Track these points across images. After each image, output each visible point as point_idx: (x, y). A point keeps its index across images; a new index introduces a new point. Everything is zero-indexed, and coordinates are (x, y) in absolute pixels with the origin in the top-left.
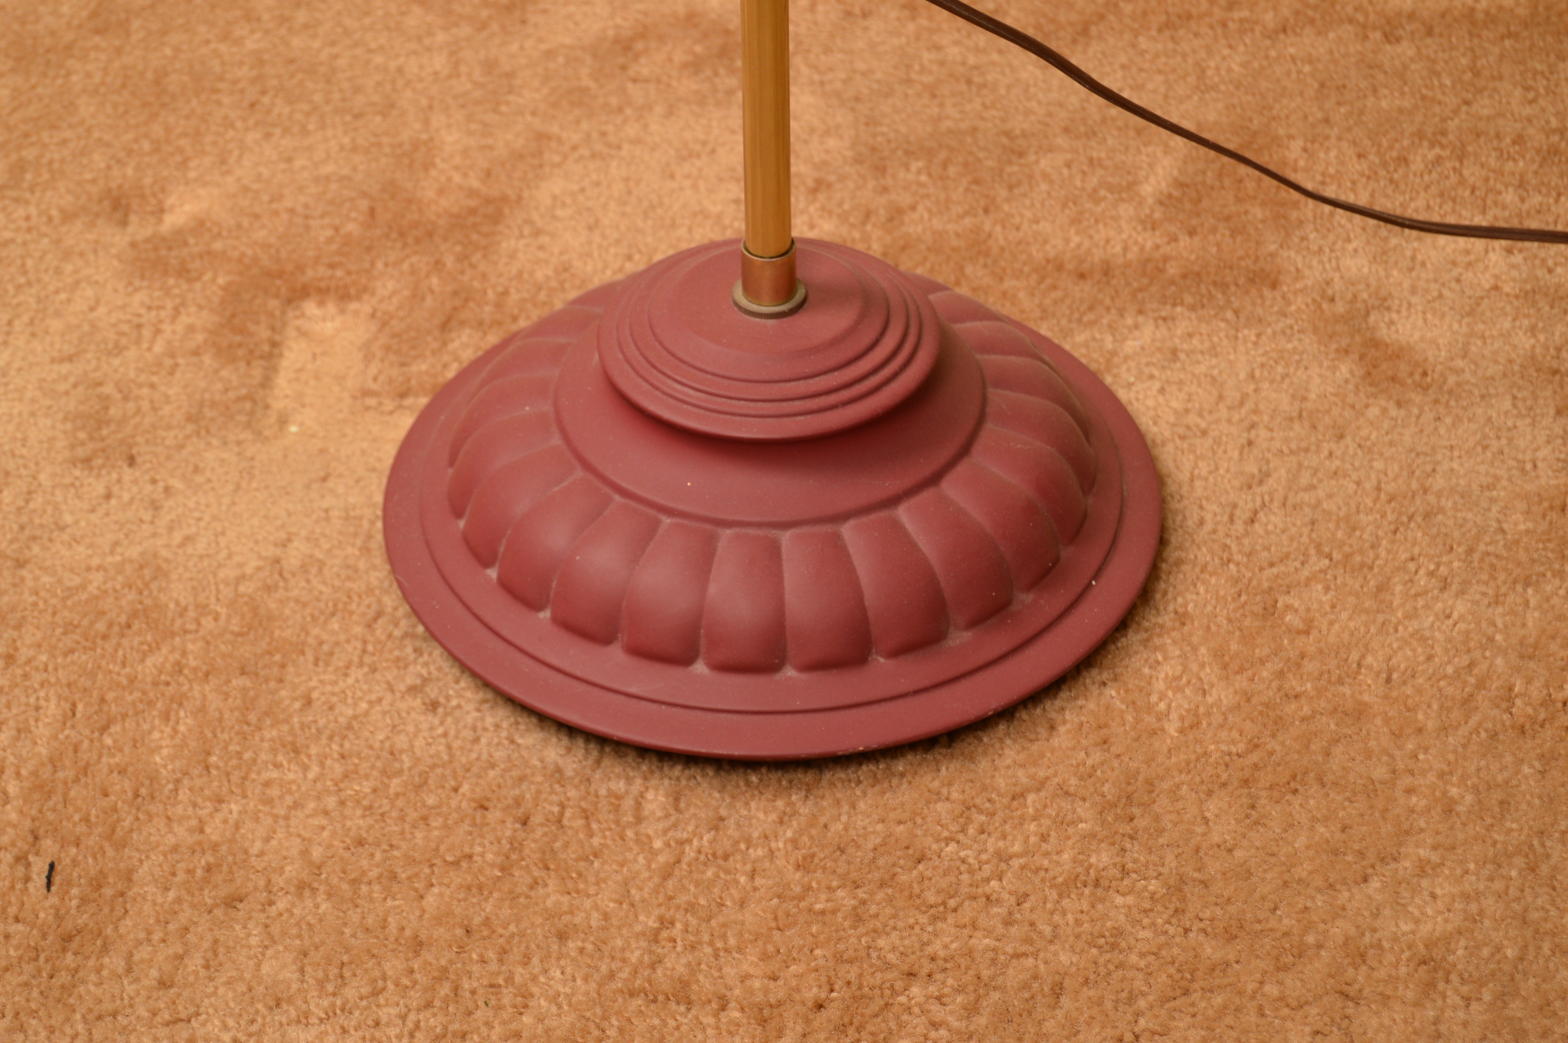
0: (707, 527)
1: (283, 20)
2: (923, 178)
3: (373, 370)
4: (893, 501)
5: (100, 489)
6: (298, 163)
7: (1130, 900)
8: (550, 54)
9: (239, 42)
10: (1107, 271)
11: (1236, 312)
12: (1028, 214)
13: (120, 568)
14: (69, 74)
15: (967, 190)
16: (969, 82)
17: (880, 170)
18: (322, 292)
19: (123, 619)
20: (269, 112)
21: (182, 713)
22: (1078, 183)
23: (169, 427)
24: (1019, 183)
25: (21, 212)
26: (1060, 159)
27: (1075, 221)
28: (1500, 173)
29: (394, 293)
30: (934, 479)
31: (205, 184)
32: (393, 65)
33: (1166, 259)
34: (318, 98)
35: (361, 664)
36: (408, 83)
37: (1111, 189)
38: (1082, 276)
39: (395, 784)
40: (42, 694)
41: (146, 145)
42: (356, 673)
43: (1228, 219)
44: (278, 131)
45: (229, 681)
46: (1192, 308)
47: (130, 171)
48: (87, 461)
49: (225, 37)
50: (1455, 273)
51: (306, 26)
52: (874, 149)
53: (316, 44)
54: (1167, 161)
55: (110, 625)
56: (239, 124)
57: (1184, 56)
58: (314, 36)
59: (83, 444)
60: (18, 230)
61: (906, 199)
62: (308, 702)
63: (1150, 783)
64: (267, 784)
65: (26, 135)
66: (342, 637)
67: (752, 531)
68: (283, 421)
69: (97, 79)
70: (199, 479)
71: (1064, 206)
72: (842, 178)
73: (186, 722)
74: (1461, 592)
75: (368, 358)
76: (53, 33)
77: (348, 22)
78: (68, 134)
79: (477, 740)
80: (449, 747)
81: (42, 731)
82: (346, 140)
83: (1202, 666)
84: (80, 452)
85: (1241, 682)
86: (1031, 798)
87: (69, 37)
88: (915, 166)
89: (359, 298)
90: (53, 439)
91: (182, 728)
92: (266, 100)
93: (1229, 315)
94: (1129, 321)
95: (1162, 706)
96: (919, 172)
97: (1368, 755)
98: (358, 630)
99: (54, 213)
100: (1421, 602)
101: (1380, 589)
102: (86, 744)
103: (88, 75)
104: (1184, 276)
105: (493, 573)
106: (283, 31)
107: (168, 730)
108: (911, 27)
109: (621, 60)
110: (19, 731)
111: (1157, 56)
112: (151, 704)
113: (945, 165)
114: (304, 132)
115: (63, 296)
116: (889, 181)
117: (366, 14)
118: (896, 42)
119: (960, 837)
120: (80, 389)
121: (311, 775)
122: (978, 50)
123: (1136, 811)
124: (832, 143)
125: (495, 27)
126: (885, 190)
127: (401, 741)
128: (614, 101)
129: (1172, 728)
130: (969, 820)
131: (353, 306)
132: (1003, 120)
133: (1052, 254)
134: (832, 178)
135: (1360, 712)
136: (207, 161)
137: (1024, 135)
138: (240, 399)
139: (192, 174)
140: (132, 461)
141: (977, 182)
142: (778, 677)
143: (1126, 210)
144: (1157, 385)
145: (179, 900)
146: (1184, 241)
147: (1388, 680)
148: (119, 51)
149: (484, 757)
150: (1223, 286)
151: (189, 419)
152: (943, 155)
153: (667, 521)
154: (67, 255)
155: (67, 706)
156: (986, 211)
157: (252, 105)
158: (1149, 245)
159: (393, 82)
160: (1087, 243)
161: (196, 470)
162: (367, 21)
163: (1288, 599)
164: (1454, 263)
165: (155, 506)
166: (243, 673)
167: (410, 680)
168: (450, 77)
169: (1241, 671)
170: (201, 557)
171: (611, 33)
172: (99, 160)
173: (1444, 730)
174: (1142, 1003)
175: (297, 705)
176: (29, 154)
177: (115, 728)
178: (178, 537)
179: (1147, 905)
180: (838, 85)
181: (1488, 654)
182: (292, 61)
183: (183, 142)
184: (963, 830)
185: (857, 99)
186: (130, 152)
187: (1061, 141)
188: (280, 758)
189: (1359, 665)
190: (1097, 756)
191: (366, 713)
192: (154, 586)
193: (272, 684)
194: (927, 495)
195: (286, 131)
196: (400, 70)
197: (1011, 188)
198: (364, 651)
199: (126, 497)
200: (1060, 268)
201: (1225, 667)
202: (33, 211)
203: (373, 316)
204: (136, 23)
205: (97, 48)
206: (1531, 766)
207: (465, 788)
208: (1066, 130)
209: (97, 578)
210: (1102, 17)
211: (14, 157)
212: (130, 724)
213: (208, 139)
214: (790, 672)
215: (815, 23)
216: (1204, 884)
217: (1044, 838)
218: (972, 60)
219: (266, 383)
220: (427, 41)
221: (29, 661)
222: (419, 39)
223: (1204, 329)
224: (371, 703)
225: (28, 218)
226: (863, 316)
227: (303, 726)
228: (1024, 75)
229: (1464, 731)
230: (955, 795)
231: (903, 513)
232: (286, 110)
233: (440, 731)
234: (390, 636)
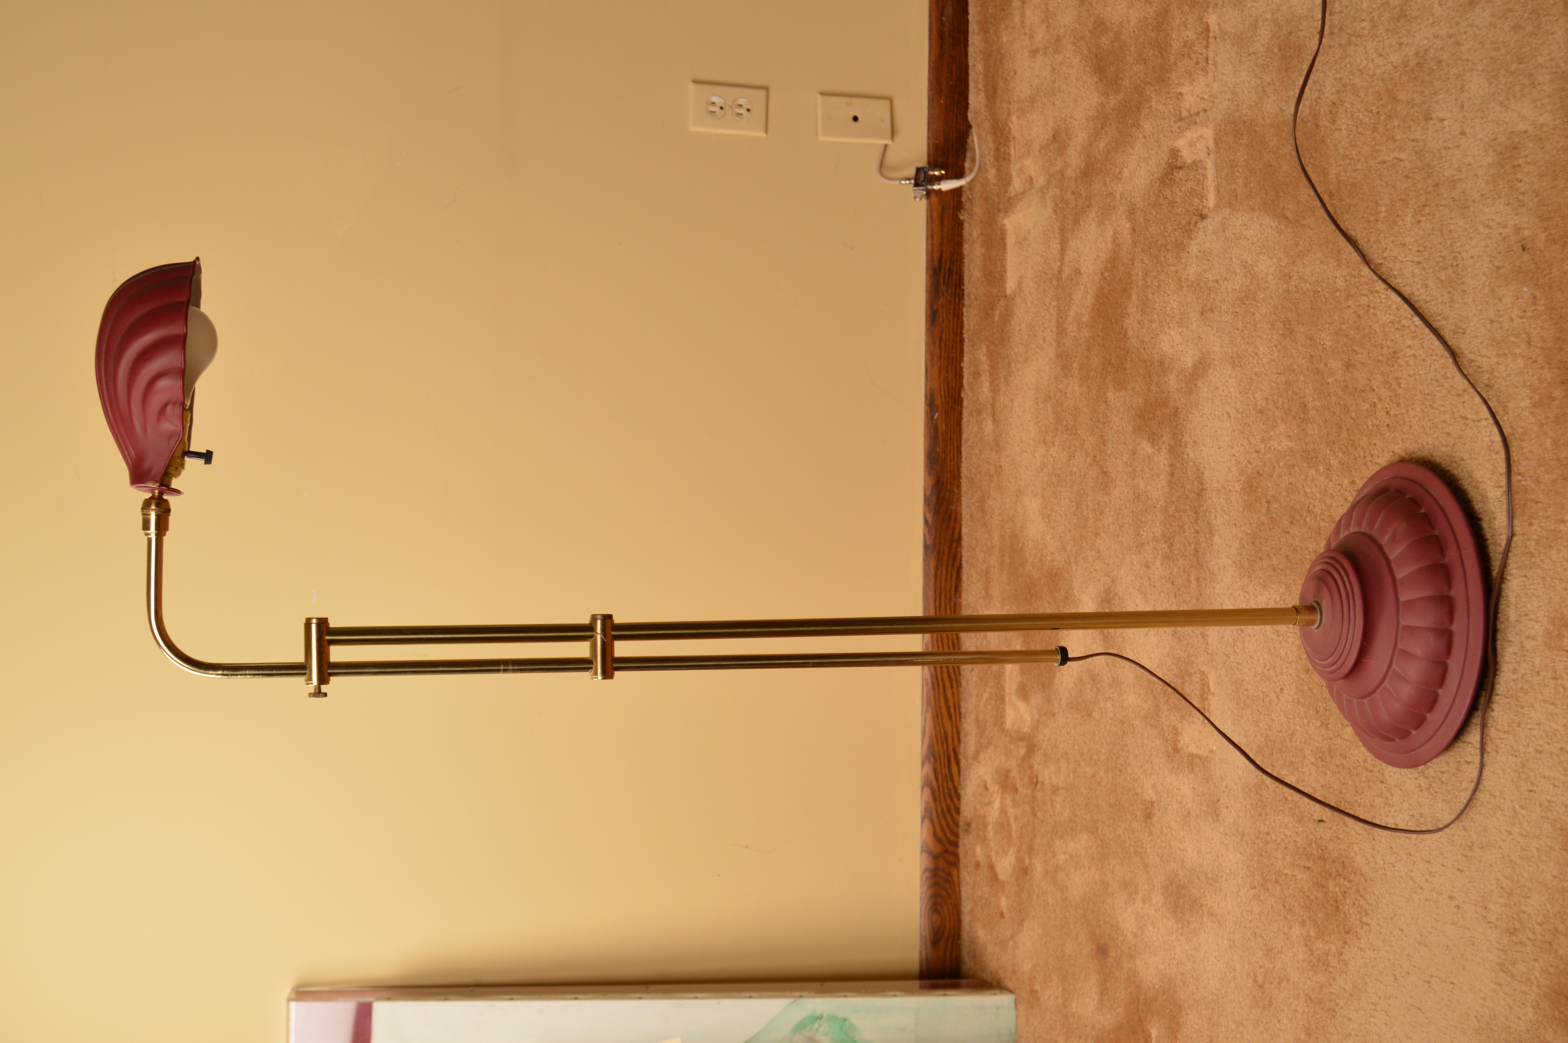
1: (1095, 764)
2: (1145, 529)
3: (1196, 720)
5: (1225, 810)
6: (1137, 752)
7: (1332, 458)
8: (1107, 665)
9: (1101, 778)
10: (1172, 466)
11: (1184, 420)
12: (1156, 492)
13: (1245, 799)
14: (1110, 840)
15: (1149, 514)
16: (1119, 514)
17: (1143, 545)
18: (1175, 741)
19: (1258, 796)
20: (1122, 765)
22: (1147, 475)
23: (1210, 789)
24: (1147, 496)
25: (1149, 850)
26: (1141, 481)
27: (1158, 476)
28: (1147, 328)
29: (1174, 715)
31: (1143, 786)
32: (1110, 722)
33: (1169, 445)
34: (1118, 748)
35: (1271, 715)
36: (1115, 715)
37: (1149, 464)
38: (1173, 474)
39: (1301, 700)
41: (1131, 808)
42: (1274, 717)
43: (1159, 423)
44: (1128, 761)
46: (1183, 436)
47: (1139, 813)
48: (1218, 816)
49: (1100, 783)
50: (1175, 346)
51: (1098, 755)
52: (1137, 547)
53: (1103, 750)
54: (1142, 444)
55: (1259, 800)
56: (1125, 775)
57: (1113, 437)
58: (1101, 751)
59: (1213, 818)
60: (1154, 851)
61: (1151, 535)
62: (1281, 731)
63: (1303, 452)
64: (1301, 742)
65: (1127, 852)
66: (1264, 722)
68: (1212, 751)
69: (1111, 829)
70: (1223, 776)
71: (1154, 480)
72: (1145, 557)
74: (1258, 349)
75: (1193, 723)
76: (1097, 847)
77: (1097, 739)
78: (1127, 837)
81: (1286, 820)
82: (1131, 736)
84: (1215, 818)
85: (1279, 421)
87: (1098, 841)
88: (1142, 532)
89: (1177, 728)
90: (1212, 829)
91: (1286, 773)
92: (1119, 766)
93: (1185, 423)
94: (1186, 457)
95: (1285, 447)
96: (1144, 531)
98: (1262, 717)
99: (1150, 839)
100: (1260, 362)
101: (1256, 375)
102: (1290, 805)
103: (1110, 832)
104: (1174, 439)
106: (1099, 763)
108: (1103, 535)
109: (1110, 639)
110: (1286, 828)
111: (1113, 447)
113: (1141, 522)
114: (1128, 751)
115: (1174, 832)
116: (1146, 542)
117: (1094, 733)
118: (1107, 540)
120: (1198, 821)
121: (1299, 728)
122: (1110, 511)
123: (1310, 456)
124: (1135, 562)
125: (1099, 685)
126: (1148, 543)
127: (1290, 699)
128: (1121, 639)
131: (1180, 730)
132: (1130, 501)
133: (1167, 484)
134: (1145, 562)
135: (1287, 383)
136: (1136, 786)
137: (1134, 494)
138: (1203, 766)
139: (1140, 791)
140: (1218, 800)
141: (1146, 510)
143: (1156, 459)
144: (1204, 448)
146: (1165, 439)
147: (1280, 374)
148: (1103, 822)
150: (1177, 425)
151: (1208, 782)
152: (1139, 522)
154: (1162, 832)
156: (1155, 507)
157: (1120, 771)
158: (1165, 451)
159: (1115, 721)
160: (1164, 472)
161: (1221, 778)
162: (1097, 733)
163: (1259, 405)
164: (1173, 346)
165: (1231, 790)
166: (1272, 754)
167: (1275, 698)
168: (1113, 700)
169: (1276, 421)
170: (1243, 773)
171: (1102, 643)
172: (1135, 825)
173: (1292, 356)
174: (1357, 455)
176: (1132, 850)
177: (1286, 795)
178: (1239, 782)
179: (1333, 454)
180: (1118, 560)
181: (1273, 341)
182: (1108, 758)
183: (1130, 795)
185: (1123, 553)
186: (1133, 814)
187: (1136, 481)
188: (1295, 739)
189: (1276, 383)
190: (1297, 468)
191: (1284, 712)
192: (1250, 787)
195: (1128, 758)
196: (1111, 719)
197: (1149, 498)
198: (1268, 715)
199: (1227, 801)
200: (1170, 481)
201: (1275, 427)
202: (1149, 846)
203: (1181, 722)
204: (1095, 817)
205: (1102, 831)
206: (1301, 329)
207: (1302, 677)
208: (1133, 479)
209: (1248, 807)
210: (1101, 467)
211: (1133, 855)
213: (1129, 786)
215: (1101, 569)
216: (1328, 435)
217: (1316, 486)
218: (1113, 513)
219: (1200, 758)
220: (1103, 710)
221: (1268, 827)
222: (1102, 713)
223: (1189, 431)
224: (1281, 710)
225: (1151, 848)
227: (1286, 732)
228: (1117, 495)
229: (1293, 350)
232: (1122, 758)
234: (1263, 706)
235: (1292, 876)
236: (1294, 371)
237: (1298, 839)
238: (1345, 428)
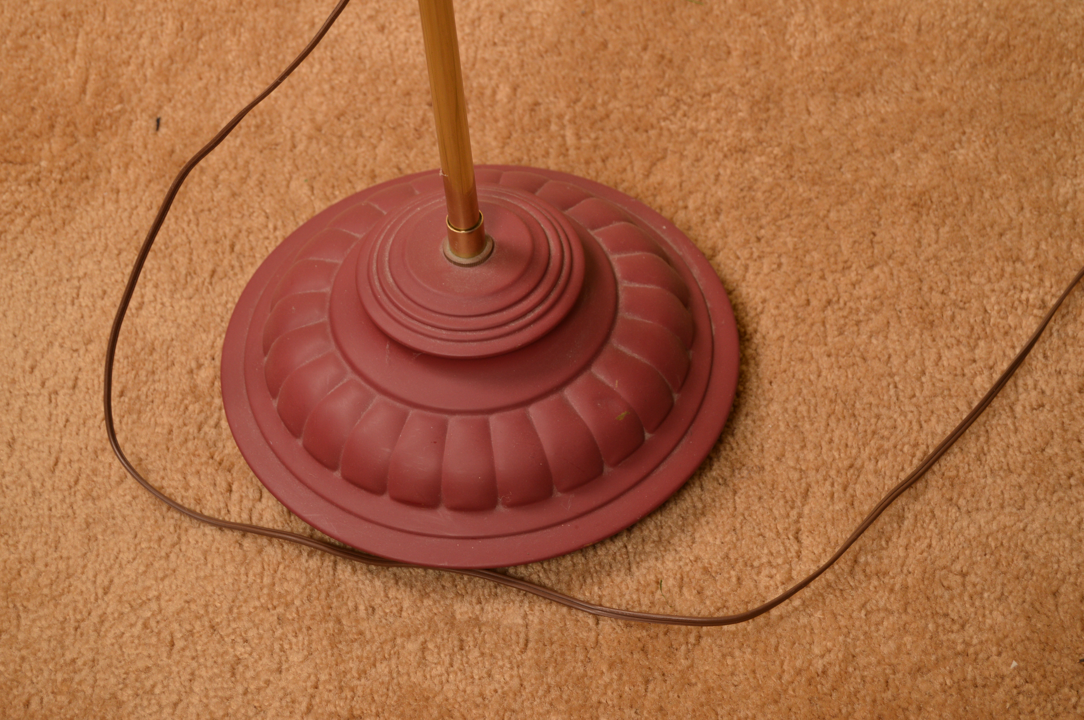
235: (74, 52)
236: (921, 66)
237: (132, 67)
238: (813, 195)
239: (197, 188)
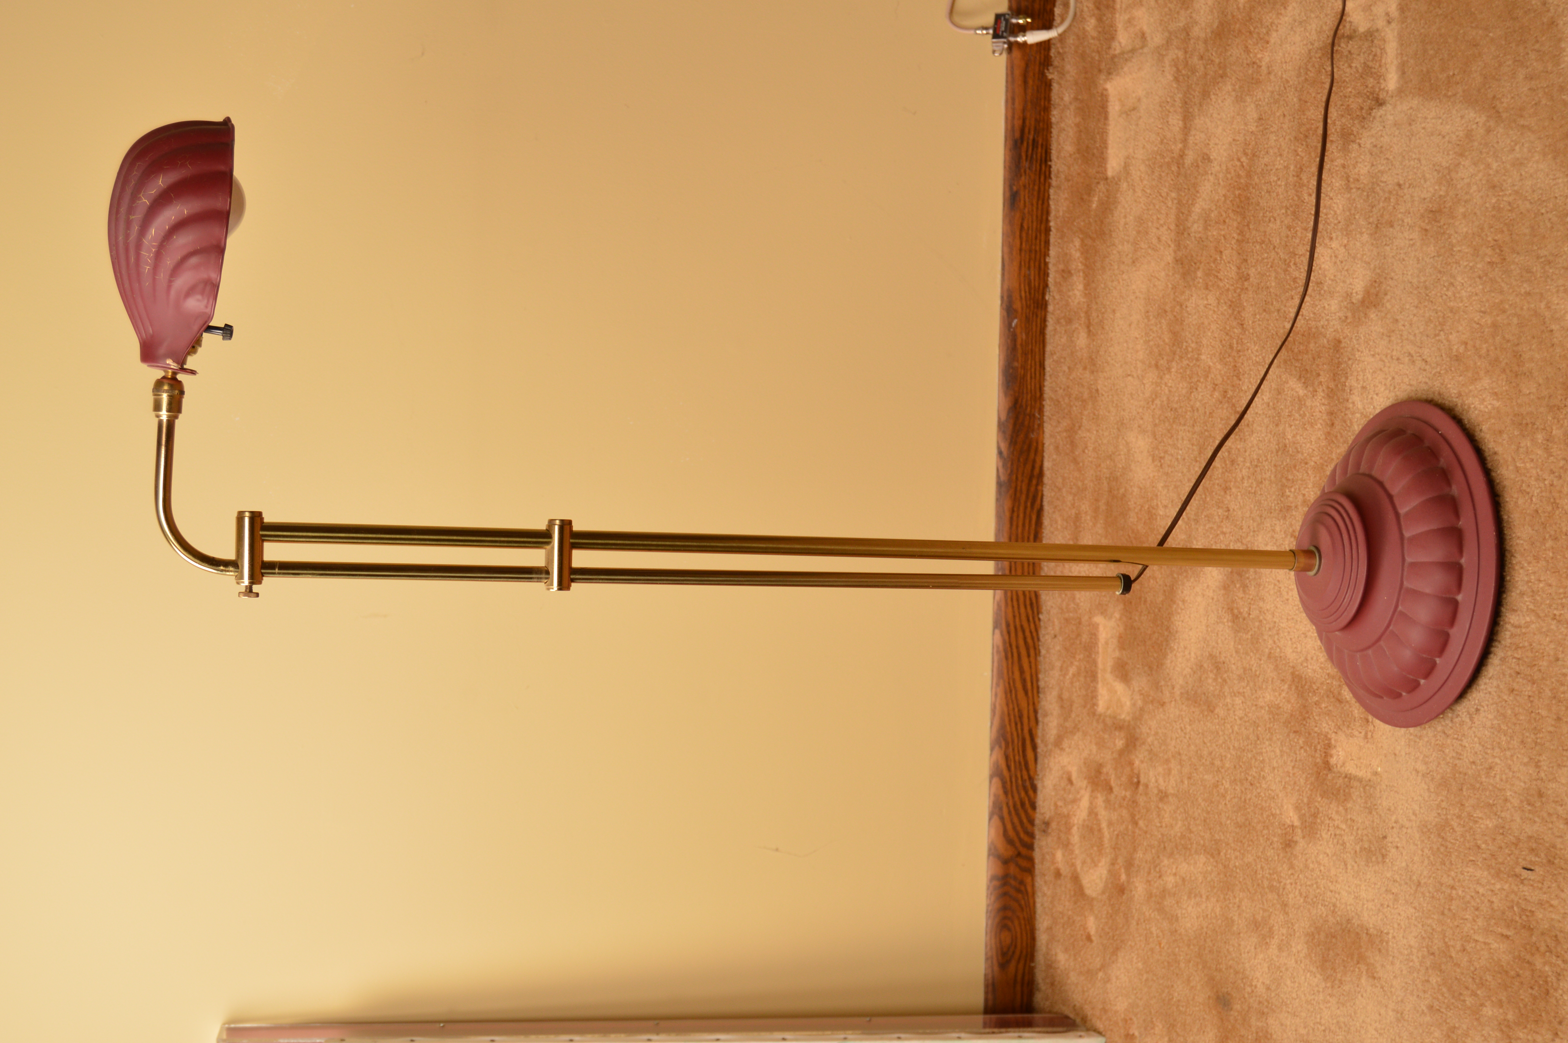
0: (1402, 592)
1: (1218, 771)
2: (1293, 490)
3: (1356, 733)
4: (1397, 515)
5: (1394, 850)
6: (1275, 765)
7: (1554, 428)
8: (1237, 652)
9: (1226, 790)
10: (1331, 413)
11: (1349, 359)
12: (1308, 445)
13: (1423, 841)
14: (1235, 866)
15: (1298, 471)
16: (1256, 466)
17: (1289, 508)
18: (1327, 755)
19: (1440, 840)
20: (1254, 777)
21: (1475, 815)
22: (1297, 422)
23: (1373, 821)
24: (1296, 448)
25: (1288, 886)
26: (1288, 429)
27: (1312, 425)
28: (1301, 238)
29: (1327, 723)
30: (1390, 497)
31: (1282, 806)
32: (1239, 722)
33: (1328, 388)
34: (1250, 756)
35: (1461, 740)
36: (1246, 715)
37: (1300, 409)
38: (1333, 424)
39: (1504, 727)
40: (1466, 874)
41: (1265, 832)
42: (1465, 743)
43: (1314, 359)
44: (1262, 773)
45: (1464, 796)
46: (1347, 378)
47: (1275, 839)
48: (1384, 856)
49: (1224, 796)
50: (1339, 263)
51: (1222, 760)
52: (1281, 511)
53: (1229, 756)
54: (1291, 383)
55: (1442, 845)
56: (1259, 791)
57: (1250, 370)
58: (1226, 757)
59: (1377, 858)
60: (1296, 888)
61: (1300, 498)
62: (1474, 763)
63: (1515, 415)
64: (1501, 780)
65: (1258, 885)
66: (1451, 748)
67: (1405, 574)
68: (1376, 773)
69: (1238, 854)
70: (1393, 809)
71: (1306, 429)
72: (1291, 525)
73: (1478, 814)
74: (1454, 277)
75: (1352, 736)
76: (1219, 874)
77: (1221, 742)
78: (1259, 866)
79: (1490, 693)
80: (1492, 704)
81: (1479, 873)
82: (1267, 743)
83: (1476, 388)
84: (1380, 859)
85: (1482, 373)
86: (1518, 465)
87: (1220, 866)
88: (1288, 493)
89: (1330, 739)
90: (1375, 872)
91: (1480, 815)
92: (1250, 778)
93: (1350, 362)
94: (1351, 406)
95: (1489, 407)
96: (1290, 491)
97: (1509, 324)
98: (1449, 741)
99: (1290, 872)
100: (1457, 295)
101: (1451, 311)
102: (1484, 856)
103: (1236, 858)
104: (1335, 380)
105: (1422, 682)
106: (1223, 771)
107: (1481, 821)
108: (1234, 490)
109: (1241, 620)
110: (1478, 883)
111: (1250, 382)
112: (1471, 828)
113: (1288, 480)
114: (1263, 761)
115: (1322, 868)
116: (1293, 505)
117: (1218, 733)
118: (1239, 497)
119: (1530, 495)
120: (1357, 860)
121: (1499, 762)
122: (1244, 462)
123: (1524, 422)
124: (1278, 529)
125: (1225, 676)
126: (1296, 507)
127: (1489, 724)
128: (1257, 624)
129: (1497, 404)
130: (1525, 491)
131: (1333, 742)
132: (1272, 453)
133: (1324, 437)
134: (1291, 530)
135: (1495, 325)
136: (1273, 805)
137: (1278, 444)
138: (1365, 792)
139: (1278, 812)
140: (1385, 837)
141: (1295, 467)
142: (1464, 566)
143: (1309, 403)
144: (1375, 396)
145: (1539, 817)
146: (1322, 379)
147: (1484, 312)
148: (1227, 844)
149: (1495, 689)
150: (1339, 363)
151: (1370, 813)
152: (1284, 480)
153: (1400, 608)
154: (1307, 867)
155: (1470, 863)
156: (1306, 463)
157: (1251, 784)
158: (1322, 394)
159: (1246, 722)
160: (1321, 421)
161: (1389, 810)
162: (1221, 733)
163: (1454, 350)
164: (1335, 263)
165: (1402, 826)
166: (1461, 790)
167: (1468, 720)
168: (1244, 696)
169: (1477, 373)
170: (1420, 808)
171: (1230, 624)
172: (1270, 853)
173: (1501, 292)
175: (1474, 767)
176: (1266, 883)
177: (1479, 842)
178: (1413, 818)
179: (1556, 421)
180: (1255, 524)
181: (1476, 270)
182: (1235, 767)
183: (1265, 816)
184: (1528, 493)
185: (1261, 516)
186: (1268, 839)
187: (1281, 428)
188: (1492, 775)
189: (1478, 324)
190: (1505, 436)
191: (1479, 738)
192: (1429, 827)
193: (1466, 777)
194: (1397, 501)
195: (1262, 770)
196: (1241, 719)
197: (1298, 452)
198: (1457, 739)
199: (1397, 839)
200: (1329, 433)
201: (1476, 379)
202: (1288, 881)
203: (1336, 733)
204: (1217, 837)
205: (1225, 854)
206: (1515, 258)
207: (1505, 697)
208: (1277, 425)
209: (1426, 851)
210: (1234, 405)
211: (1267, 890)
212: (1477, 837)
213: (1264, 804)
214: (1463, 561)
215: (1230, 533)
216: (1550, 397)
217: (1532, 460)
218: (1248, 464)
219: (1360, 780)
220: (1230, 706)
221: (1454, 879)
222: (1228, 710)
223: (1355, 374)
224: (1475, 736)
225: (1291, 884)
226: (1323, 524)
227: (1481, 765)
228: (1255, 442)
229: (1503, 285)
230: (1516, 496)
231: (1403, 511)
232: (1254, 770)
233: (1486, 708)
234: (1451, 728)
235: (1485, 943)
236: (1504, 311)
237: (1494, 899)
239: (1562, 852)
